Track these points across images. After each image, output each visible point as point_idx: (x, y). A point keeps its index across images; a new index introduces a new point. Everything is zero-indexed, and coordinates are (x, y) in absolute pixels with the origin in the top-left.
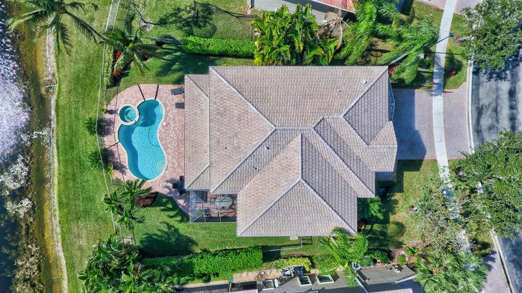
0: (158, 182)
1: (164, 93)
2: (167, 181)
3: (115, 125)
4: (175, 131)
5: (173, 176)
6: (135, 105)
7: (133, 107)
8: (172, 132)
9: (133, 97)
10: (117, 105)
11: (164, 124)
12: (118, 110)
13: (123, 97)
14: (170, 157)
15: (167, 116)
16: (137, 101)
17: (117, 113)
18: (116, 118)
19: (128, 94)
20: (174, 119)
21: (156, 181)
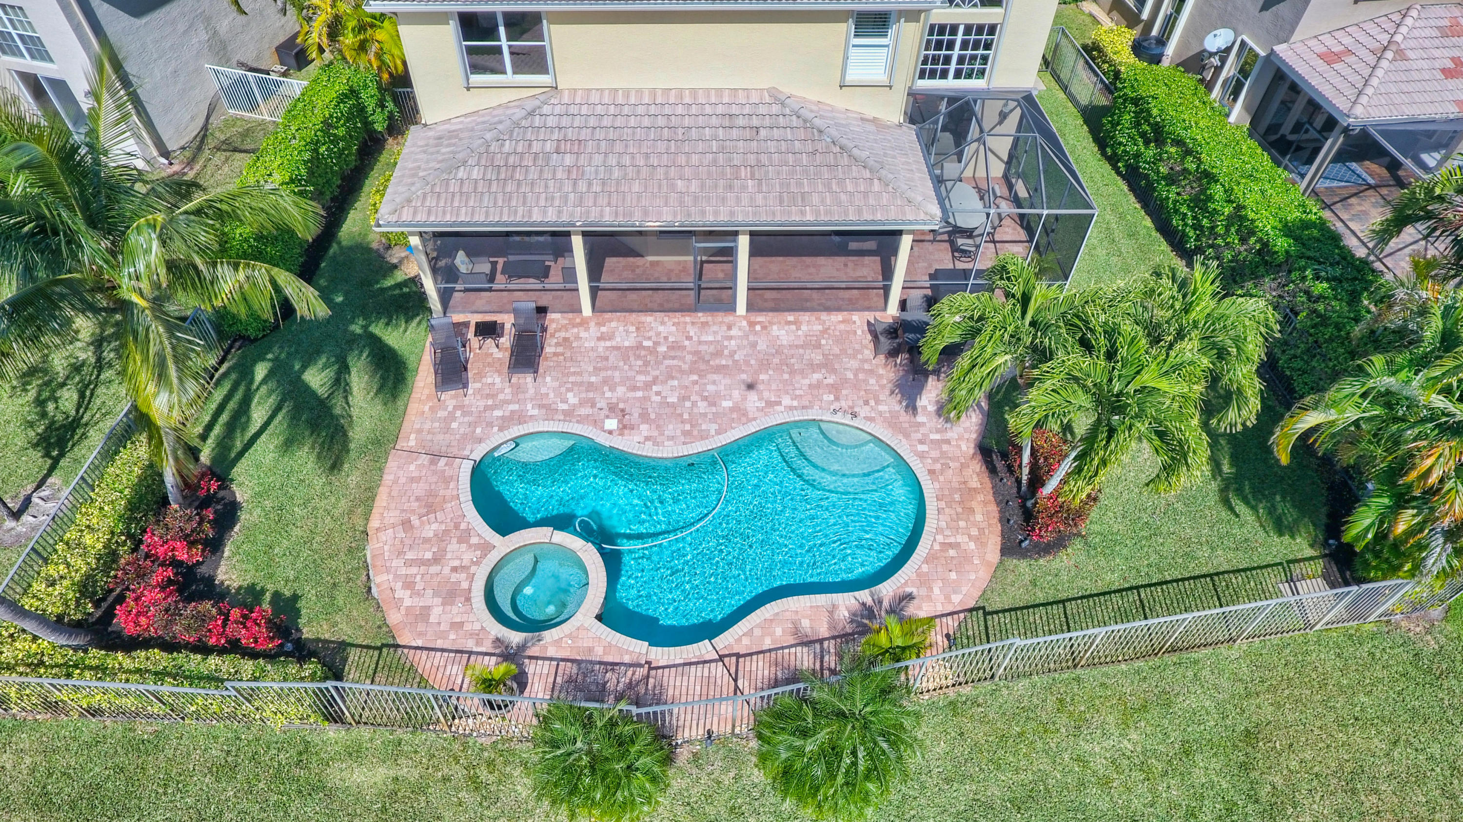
0: (921, 448)
1: (447, 430)
2: (912, 408)
3: (599, 654)
4: (655, 381)
5: (883, 387)
6: (486, 548)
7: (493, 557)
8: (658, 393)
9: (436, 560)
10: (470, 645)
11: (612, 424)
12: (498, 641)
13: (424, 613)
14: (786, 401)
15: (568, 415)
16: (464, 537)
17: (522, 647)
18: (551, 652)
19: (409, 585)
20: (590, 387)
21: (922, 456)
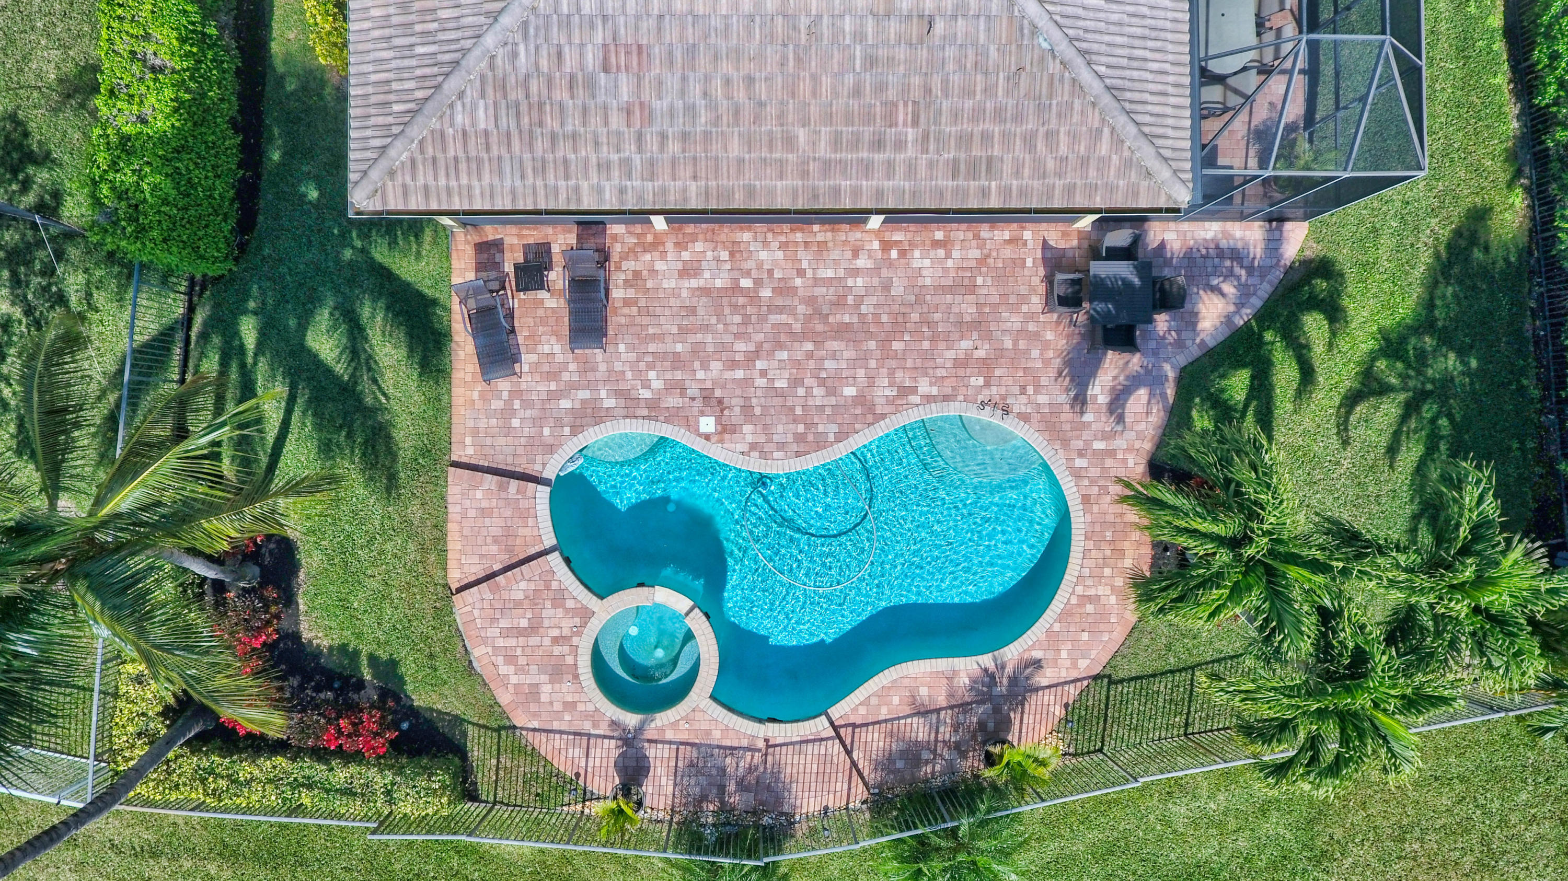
0: (1080, 463)
1: (508, 431)
2: (1080, 401)
3: (716, 737)
4: (757, 354)
5: (1047, 362)
6: (586, 615)
7: (594, 627)
8: (763, 373)
9: (534, 629)
10: (587, 727)
11: (708, 424)
12: (614, 724)
13: (534, 692)
14: (924, 387)
15: (654, 410)
16: (559, 599)
17: (640, 729)
18: (669, 735)
19: (511, 659)
20: (677, 361)
21: (1077, 474)
